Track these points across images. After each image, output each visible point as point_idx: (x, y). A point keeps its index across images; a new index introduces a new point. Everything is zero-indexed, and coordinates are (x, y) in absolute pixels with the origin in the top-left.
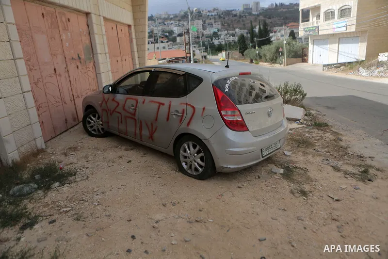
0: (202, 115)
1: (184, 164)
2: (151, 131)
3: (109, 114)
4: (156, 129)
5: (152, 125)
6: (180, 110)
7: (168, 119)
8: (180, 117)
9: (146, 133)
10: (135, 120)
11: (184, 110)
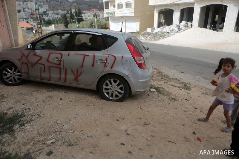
0: (122, 61)
1: (106, 94)
2: (76, 75)
3: (30, 65)
4: (81, 74)
5: (77, 71)
6: (104, 59)
7: (93, 66)
8: (104, 64)
9: (70, 77)
10: (60, 69)
11: (107, 59)
